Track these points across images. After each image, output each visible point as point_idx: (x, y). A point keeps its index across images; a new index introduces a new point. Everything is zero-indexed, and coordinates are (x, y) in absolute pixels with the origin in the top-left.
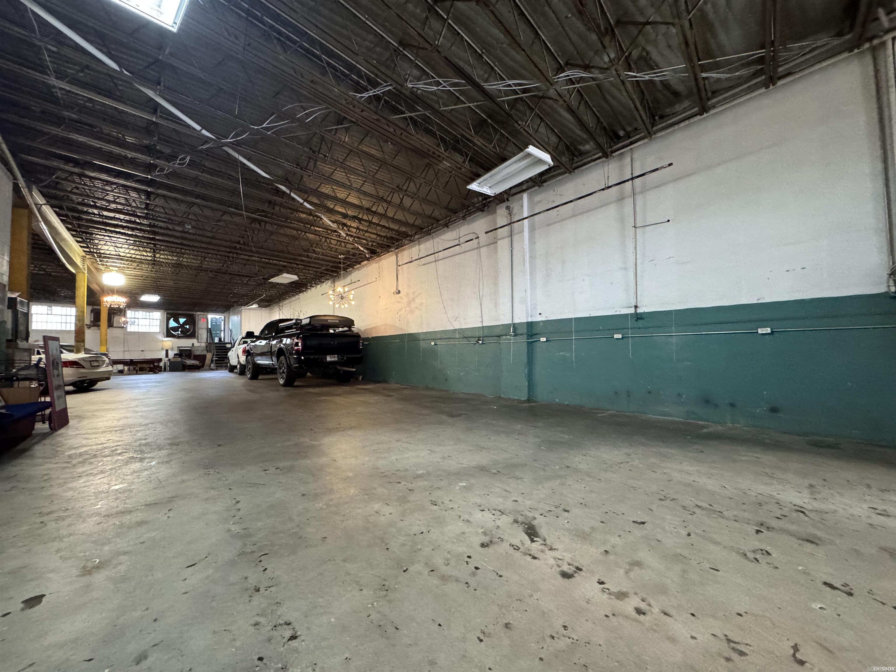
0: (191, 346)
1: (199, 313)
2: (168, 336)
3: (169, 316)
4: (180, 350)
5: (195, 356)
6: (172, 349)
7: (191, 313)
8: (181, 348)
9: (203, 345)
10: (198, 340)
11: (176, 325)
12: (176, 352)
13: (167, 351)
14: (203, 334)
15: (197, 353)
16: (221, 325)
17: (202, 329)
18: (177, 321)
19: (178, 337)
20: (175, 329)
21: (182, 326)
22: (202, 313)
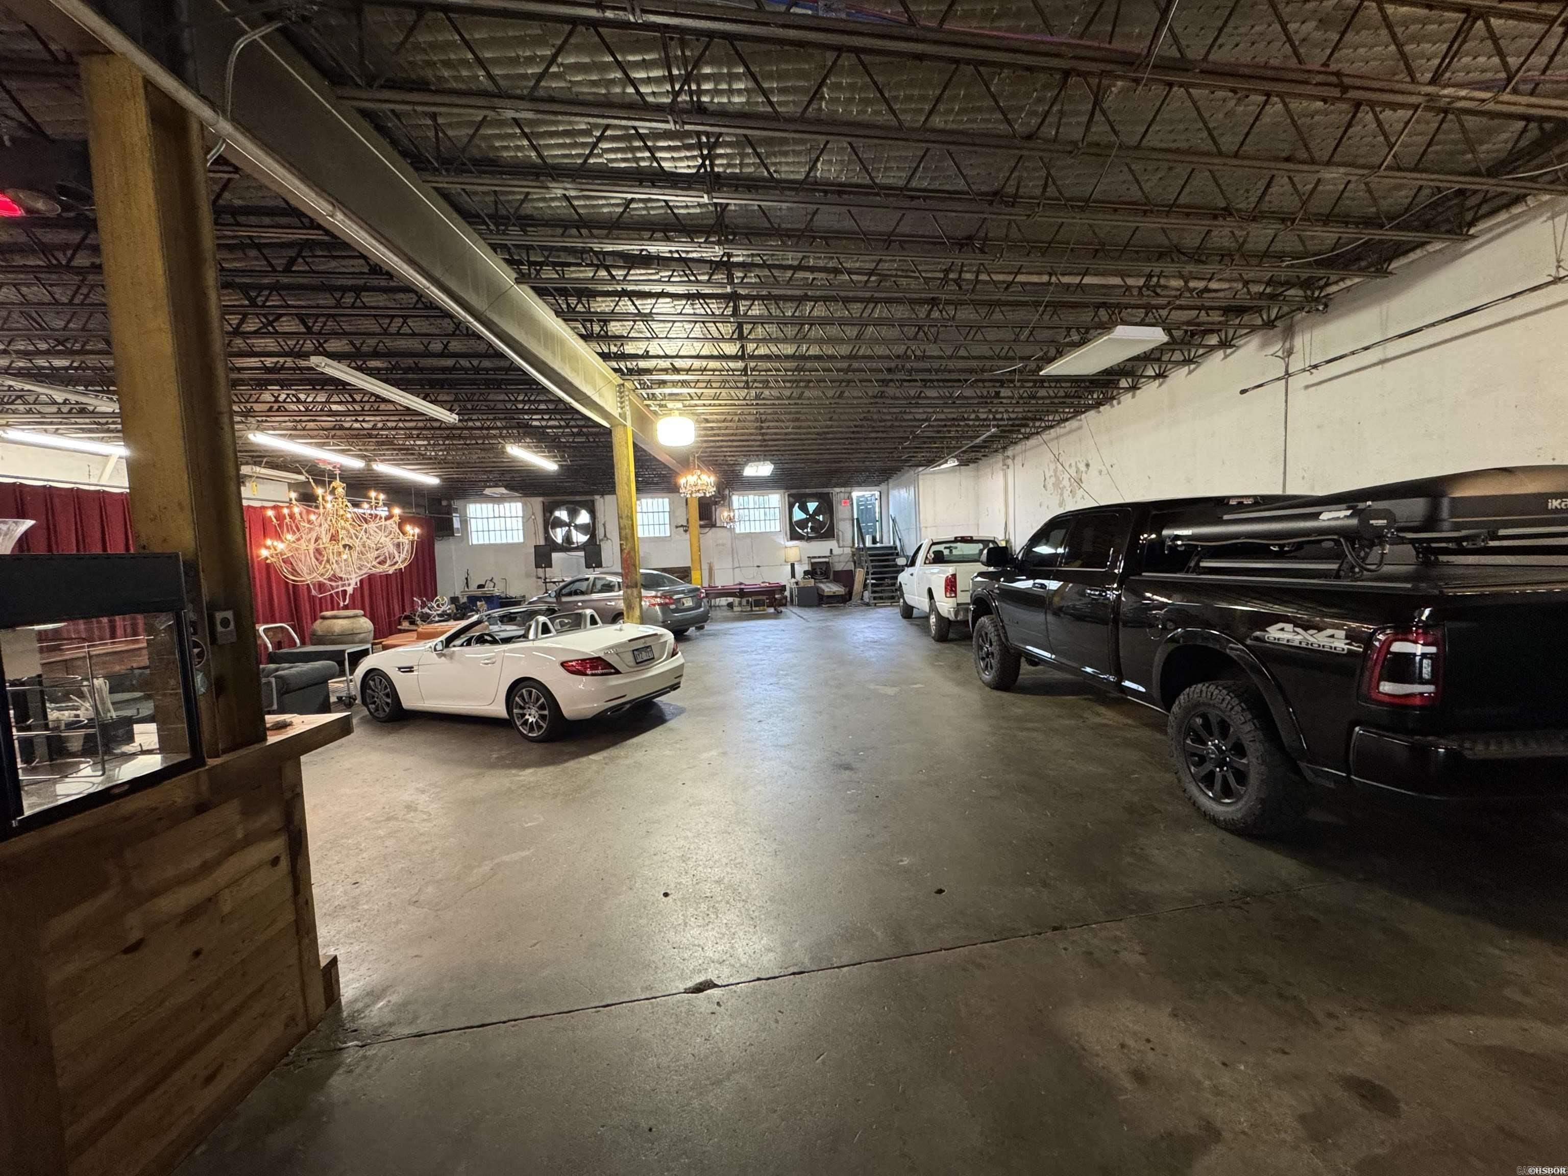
0: (828, 554)
1: (837, 490)
2: (792, 538)
3: (792, 500)
4: (813, 564)
5: (836, 573)
6: (800, 561)
7: (826, 490)
8: (813, 560)
9: (848, 551)
10: (838, 541)
11: (804, 516)
12: (807, 567)
13: (793, 565)
14: (845, 529)
15: (839, 567)
16: (874, 508)
17: (844, 520)
18: (804, 508)
19: (809, 539)
20: (802, 524)
21: (812, 517)
22: (843, 489)
